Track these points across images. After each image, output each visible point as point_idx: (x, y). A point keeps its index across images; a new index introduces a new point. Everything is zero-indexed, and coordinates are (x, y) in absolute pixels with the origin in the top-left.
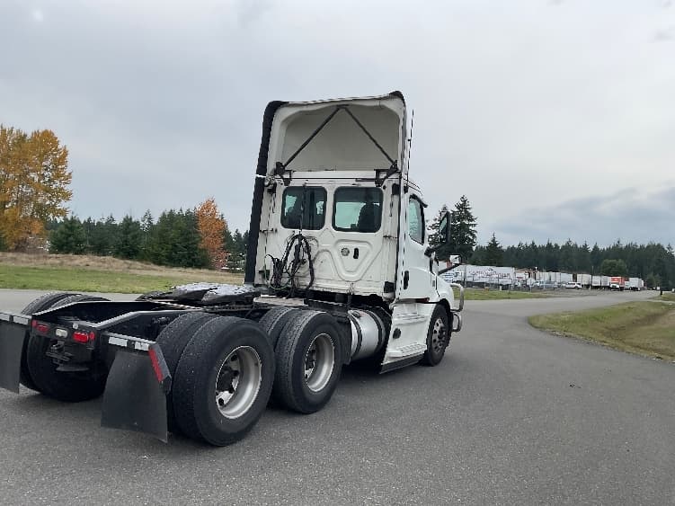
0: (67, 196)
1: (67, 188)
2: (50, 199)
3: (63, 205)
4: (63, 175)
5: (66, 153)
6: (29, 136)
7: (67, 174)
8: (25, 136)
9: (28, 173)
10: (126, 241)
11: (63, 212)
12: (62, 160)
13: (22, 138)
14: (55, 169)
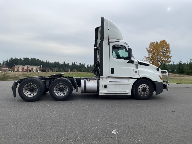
0: (170, 57)
1: (170, 55)
2: (165, 59)
3: (169, 60)
4: (169, 52)
5: (169, 45)
6: (159, 42)
7: (170, 51)
8: (158, 43)
9: (159, 52)
10: (179, 69)
11: (169, 62)
12: (168, 47)
13: (157, 43)
14: (167, 50)
